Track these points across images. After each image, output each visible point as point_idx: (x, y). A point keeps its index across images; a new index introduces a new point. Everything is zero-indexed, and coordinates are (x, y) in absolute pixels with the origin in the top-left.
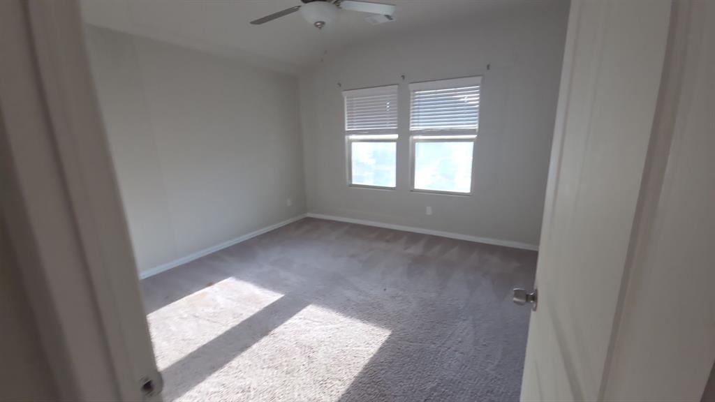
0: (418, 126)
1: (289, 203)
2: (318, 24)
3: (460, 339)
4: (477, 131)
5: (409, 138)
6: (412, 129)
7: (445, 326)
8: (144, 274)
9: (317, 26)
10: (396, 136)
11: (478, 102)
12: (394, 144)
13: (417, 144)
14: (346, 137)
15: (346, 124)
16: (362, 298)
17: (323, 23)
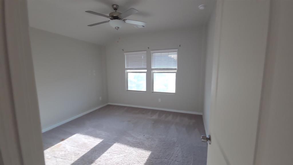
0: (155, 67)
1: (100, 98)
2: (117, 28)
3: (176, 155)
4: (177, 69)
5: (151, 72)
6: (152, 68)
7: (170, 150)
8: (44, 130)
9: (116, 29)
10: (146, 71)
11: (177, 58)
12: (145, 74)
13: (154, 74)
14: (126, 71)
15: (126, 66)
16: (135, 140)
17: (118, 28)
